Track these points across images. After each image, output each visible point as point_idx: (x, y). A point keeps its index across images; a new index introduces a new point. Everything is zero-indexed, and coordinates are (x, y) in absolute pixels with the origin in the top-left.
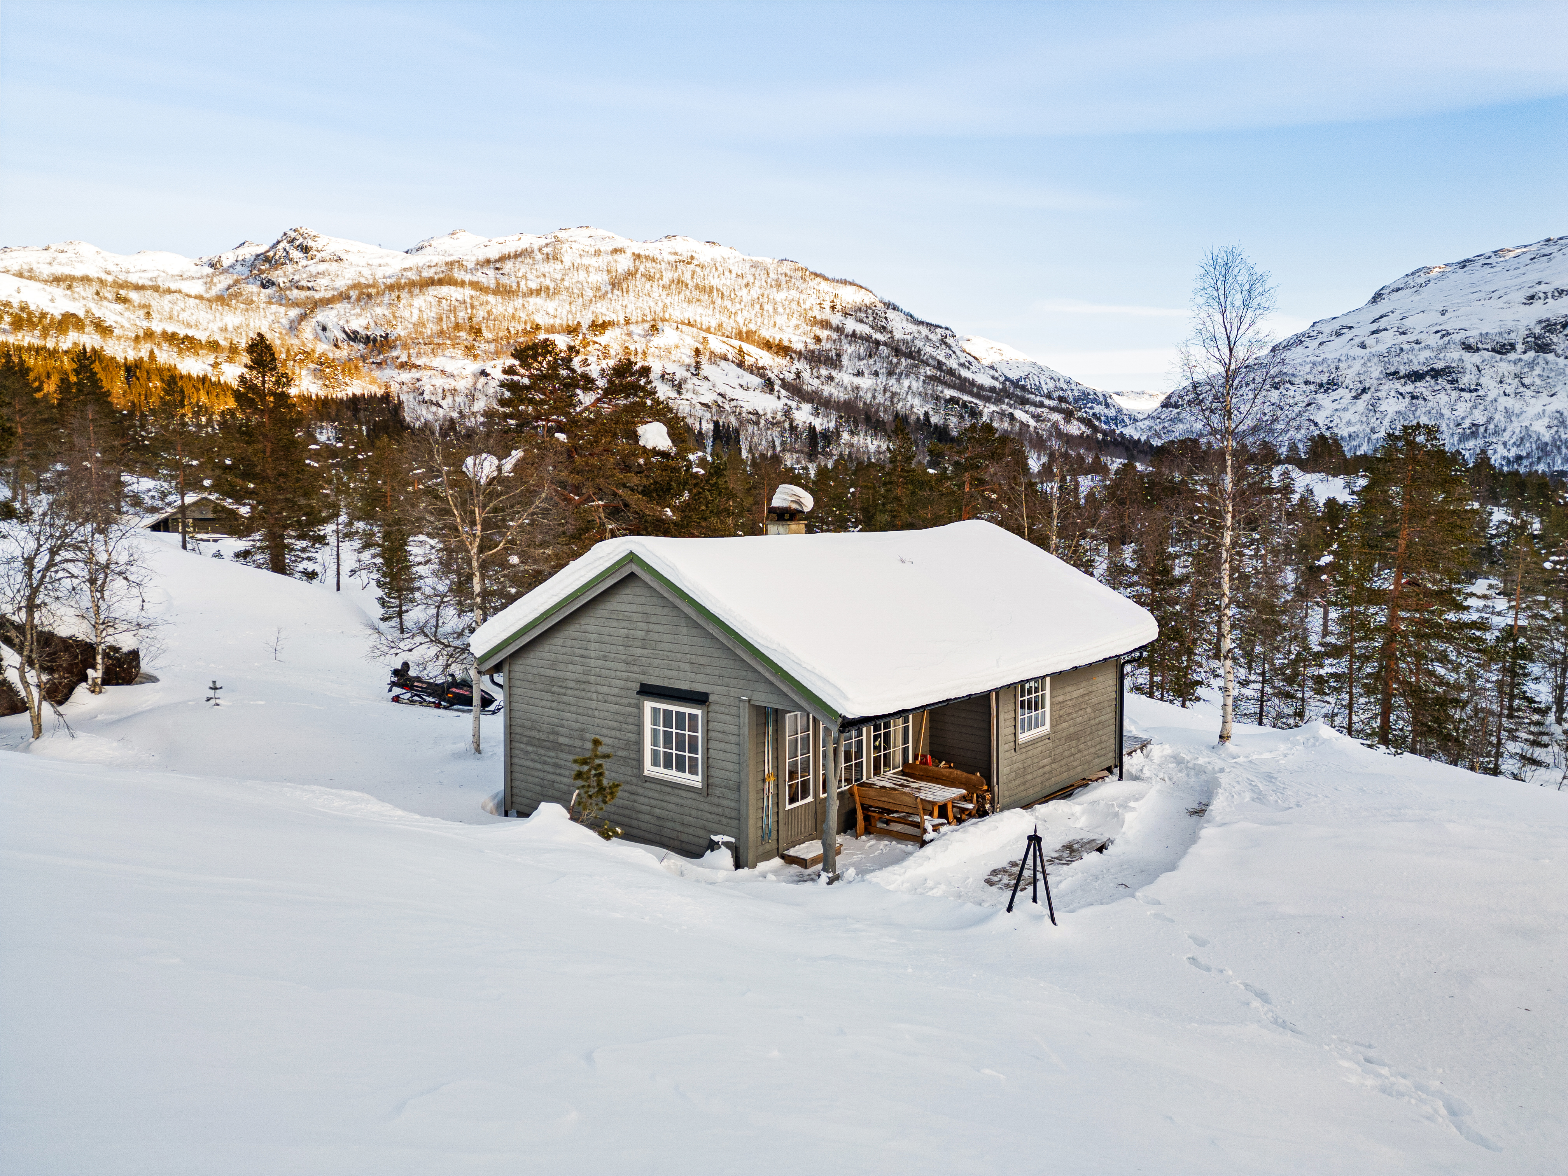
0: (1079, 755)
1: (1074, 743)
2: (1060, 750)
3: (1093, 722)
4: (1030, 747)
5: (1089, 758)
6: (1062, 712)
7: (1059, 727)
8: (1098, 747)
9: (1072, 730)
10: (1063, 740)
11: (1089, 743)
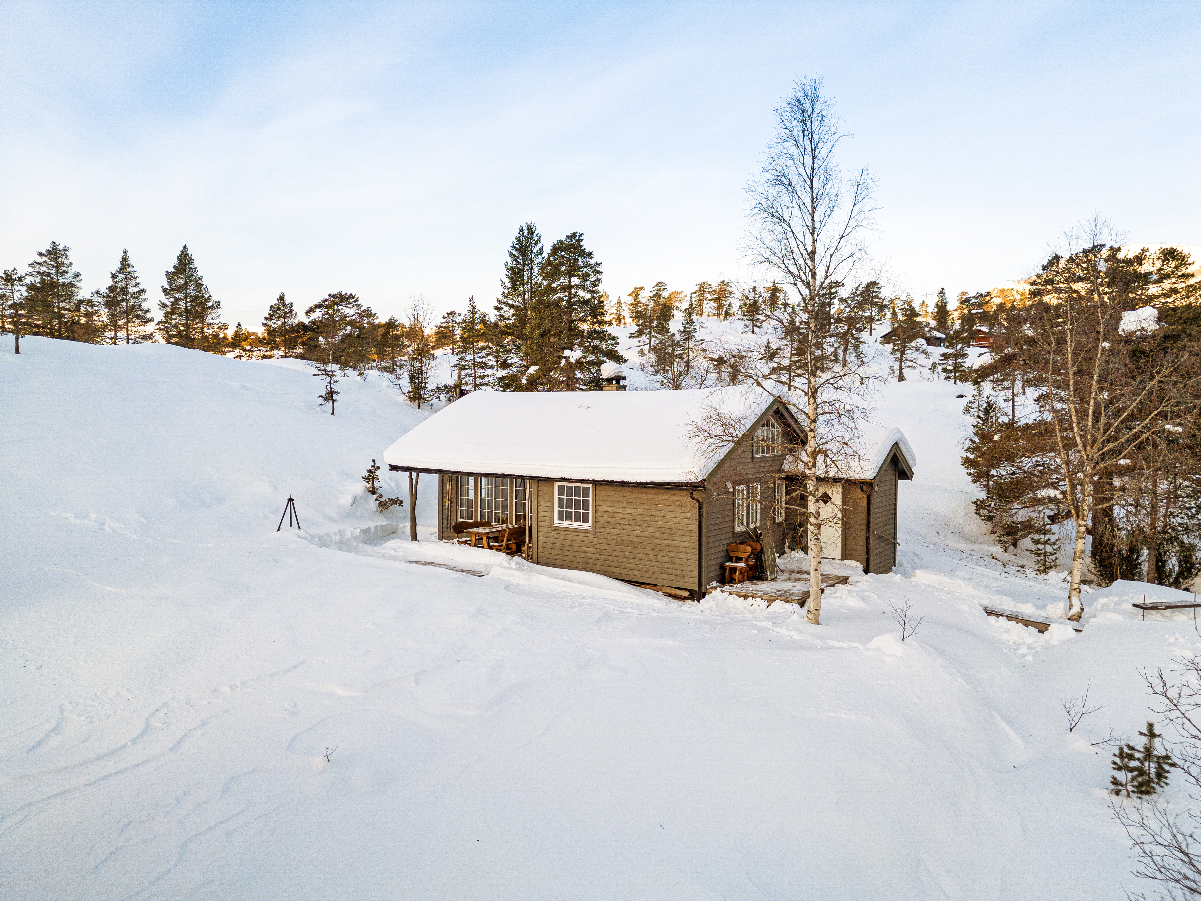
0: (636, 561)
1: (628, 549)
2: (608, 547)
3: (658, 541)
4: (569, 533)
5: (652, 569)
6: (610, 520)
7: (606, 530)
8: (667, 565)
9: (625, 538)
10: (613, 542)
11: (652, 558)
